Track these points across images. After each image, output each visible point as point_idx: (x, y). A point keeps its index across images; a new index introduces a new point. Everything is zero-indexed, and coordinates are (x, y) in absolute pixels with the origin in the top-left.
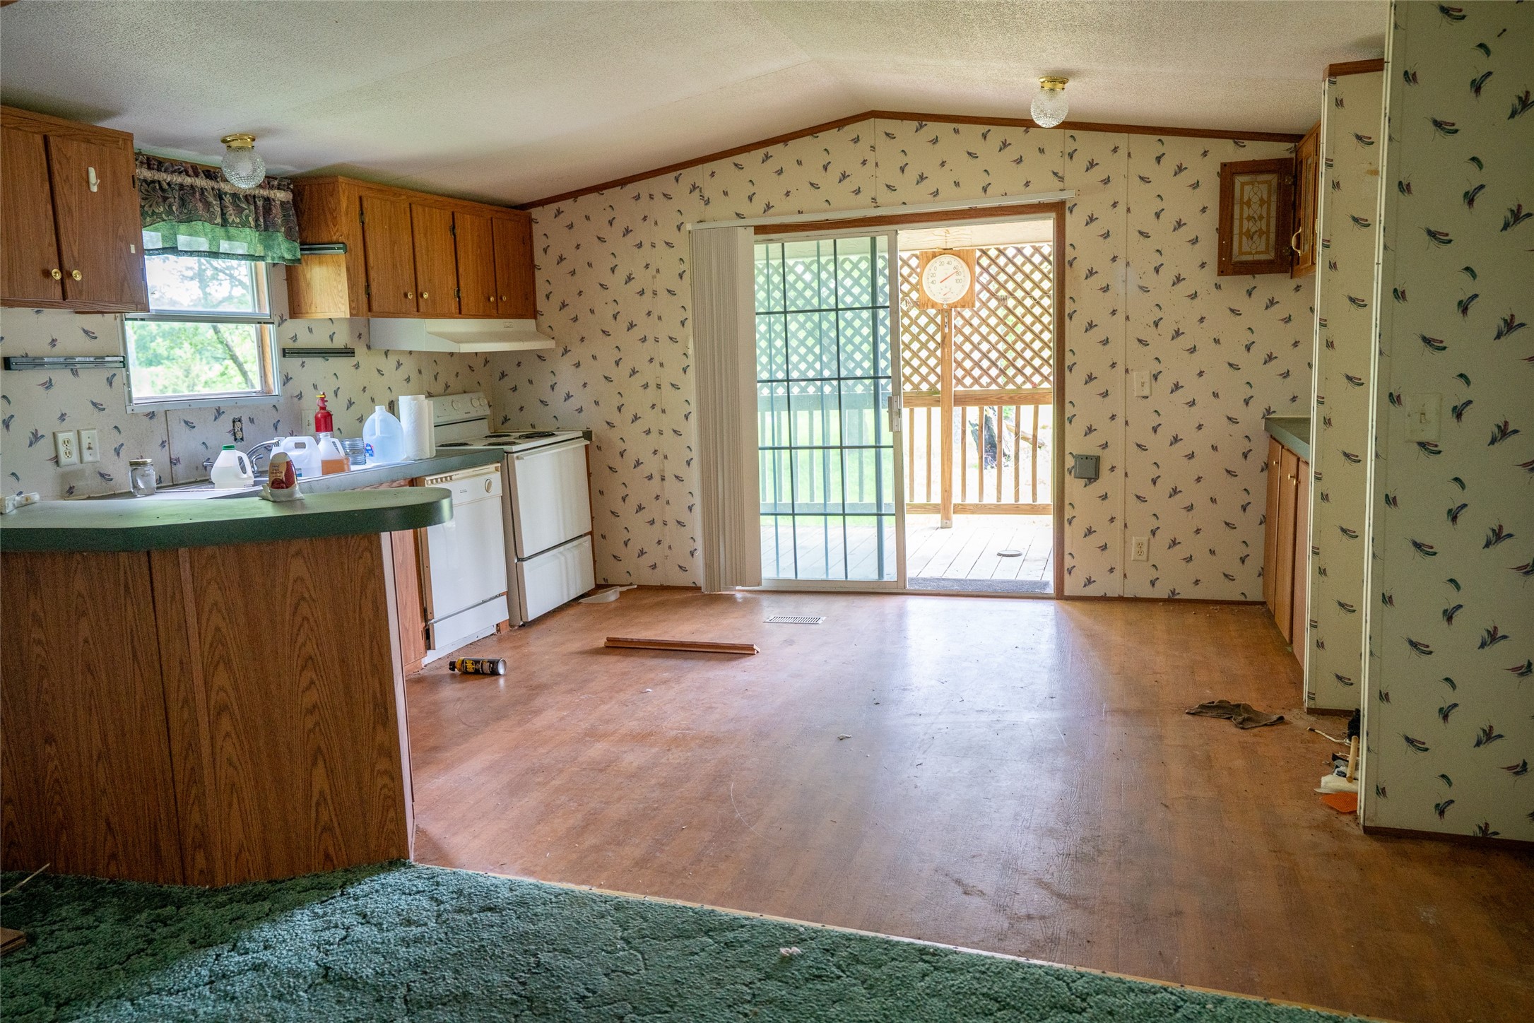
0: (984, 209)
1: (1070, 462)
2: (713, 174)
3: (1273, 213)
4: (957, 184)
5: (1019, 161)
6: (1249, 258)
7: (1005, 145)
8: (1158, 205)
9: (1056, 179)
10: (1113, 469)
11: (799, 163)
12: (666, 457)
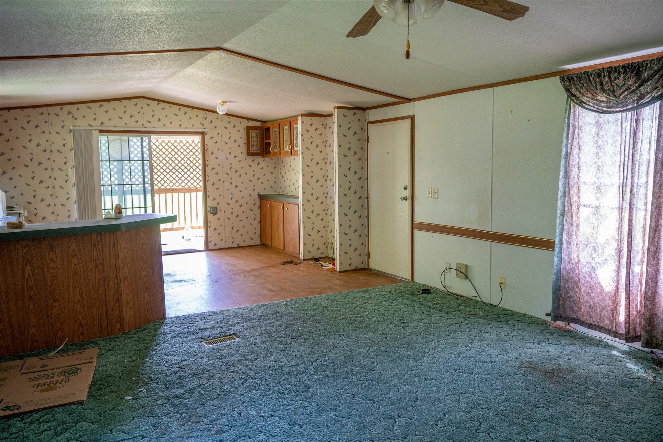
0: (179, 132)
1: (209, 209)
2: (78, 109)
3: (259, 140)
4: (171, 123)
5: (190, 118)
6: (254, 152)
7: (186, 113)
8: (229, 135)
9: (202, 125)
10: (221, 210)
11: (114, 109)
12: (58, 215)
